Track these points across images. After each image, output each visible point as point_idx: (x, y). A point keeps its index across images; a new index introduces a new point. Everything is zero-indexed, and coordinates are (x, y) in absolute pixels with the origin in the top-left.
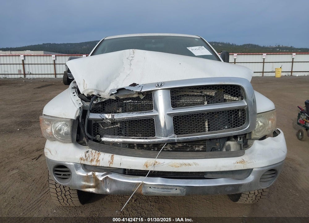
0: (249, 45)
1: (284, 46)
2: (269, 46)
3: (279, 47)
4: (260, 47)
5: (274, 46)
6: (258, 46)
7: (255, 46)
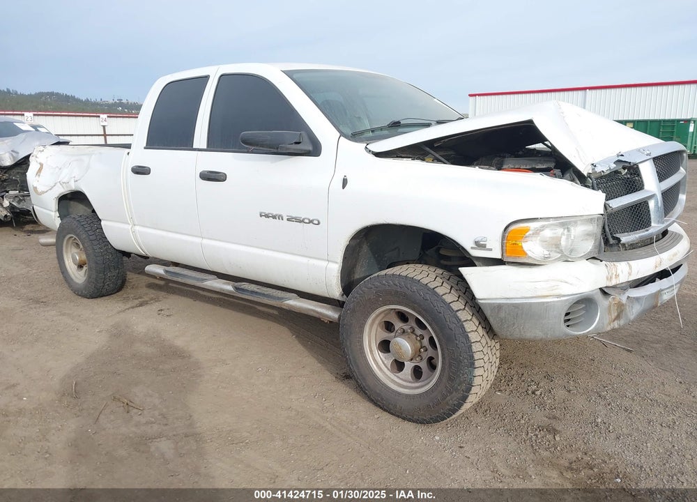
0: (52, 94)
1: (130, 101)
2: (99, 100)
3: (120, 104)
4: (78, 101)
5: (111, 101)
6: (73, 98)
7: (67, 98)
